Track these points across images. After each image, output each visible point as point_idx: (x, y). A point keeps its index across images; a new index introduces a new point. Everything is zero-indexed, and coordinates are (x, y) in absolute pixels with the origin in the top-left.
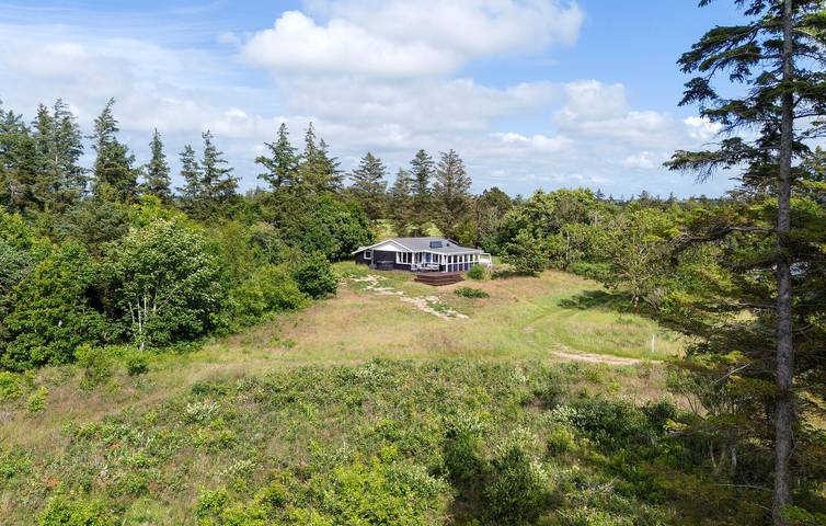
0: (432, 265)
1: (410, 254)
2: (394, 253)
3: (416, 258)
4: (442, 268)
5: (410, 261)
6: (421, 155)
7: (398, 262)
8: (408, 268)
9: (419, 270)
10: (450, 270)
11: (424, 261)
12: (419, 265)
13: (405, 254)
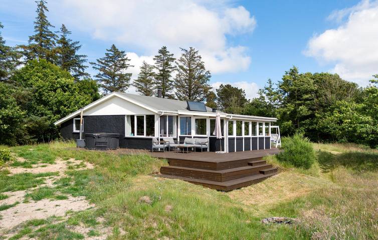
0: (194, 139)
1: (151, 119)
2: (120, 119)
3: (163, 126)
4: (215, 144)
5: (151, 131)
6: (163, 51)
7: (128, 134)
8: (146, 144)
9: (168, 149)
10: (231, 149)
11: (178, 132)
12: (169, 140)
13: (140, 119)
